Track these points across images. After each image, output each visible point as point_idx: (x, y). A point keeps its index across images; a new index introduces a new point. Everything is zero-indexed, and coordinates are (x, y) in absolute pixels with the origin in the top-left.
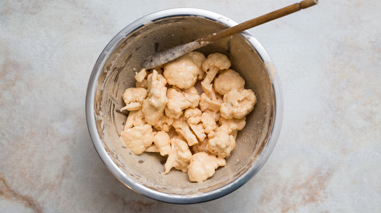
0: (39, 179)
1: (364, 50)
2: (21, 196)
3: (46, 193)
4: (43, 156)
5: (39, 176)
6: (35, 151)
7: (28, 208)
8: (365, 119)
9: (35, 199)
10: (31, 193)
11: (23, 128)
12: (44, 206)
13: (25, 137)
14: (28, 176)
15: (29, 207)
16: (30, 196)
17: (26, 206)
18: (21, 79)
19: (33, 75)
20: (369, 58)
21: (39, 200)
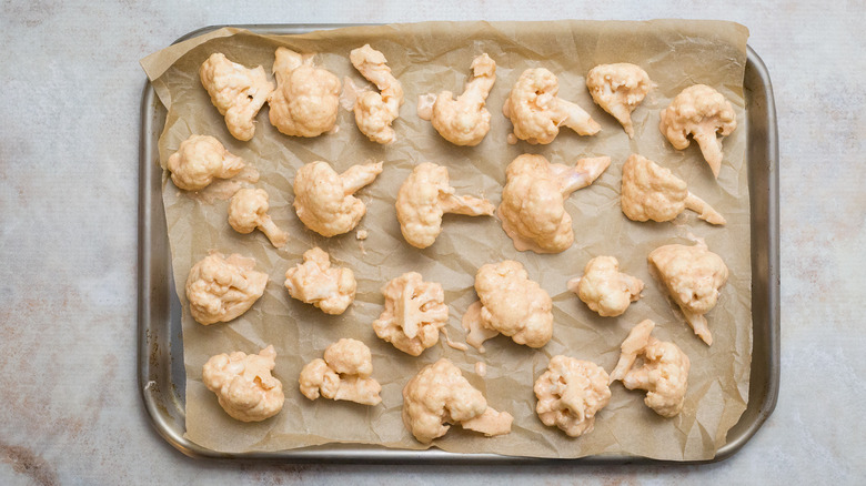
0: (47, 407)
1: (801, 113)
2: (5, 447)
3: (63, 439)
4: (54, 355)
5: (46, 402)
6: (37, 344)
7: (21, 474)
8: (800, 276)
9: (37, 455)
10: (30, 440)
11: (9, 290)
12: (59, 471)
13: (14, 311)
14: (21, 401)
15: (24, 472)
16: (26, 446)
17: (17, 470)
18: (5, 178)
19: (33, 167)
20: (811, 133)
21: (47, 457)
